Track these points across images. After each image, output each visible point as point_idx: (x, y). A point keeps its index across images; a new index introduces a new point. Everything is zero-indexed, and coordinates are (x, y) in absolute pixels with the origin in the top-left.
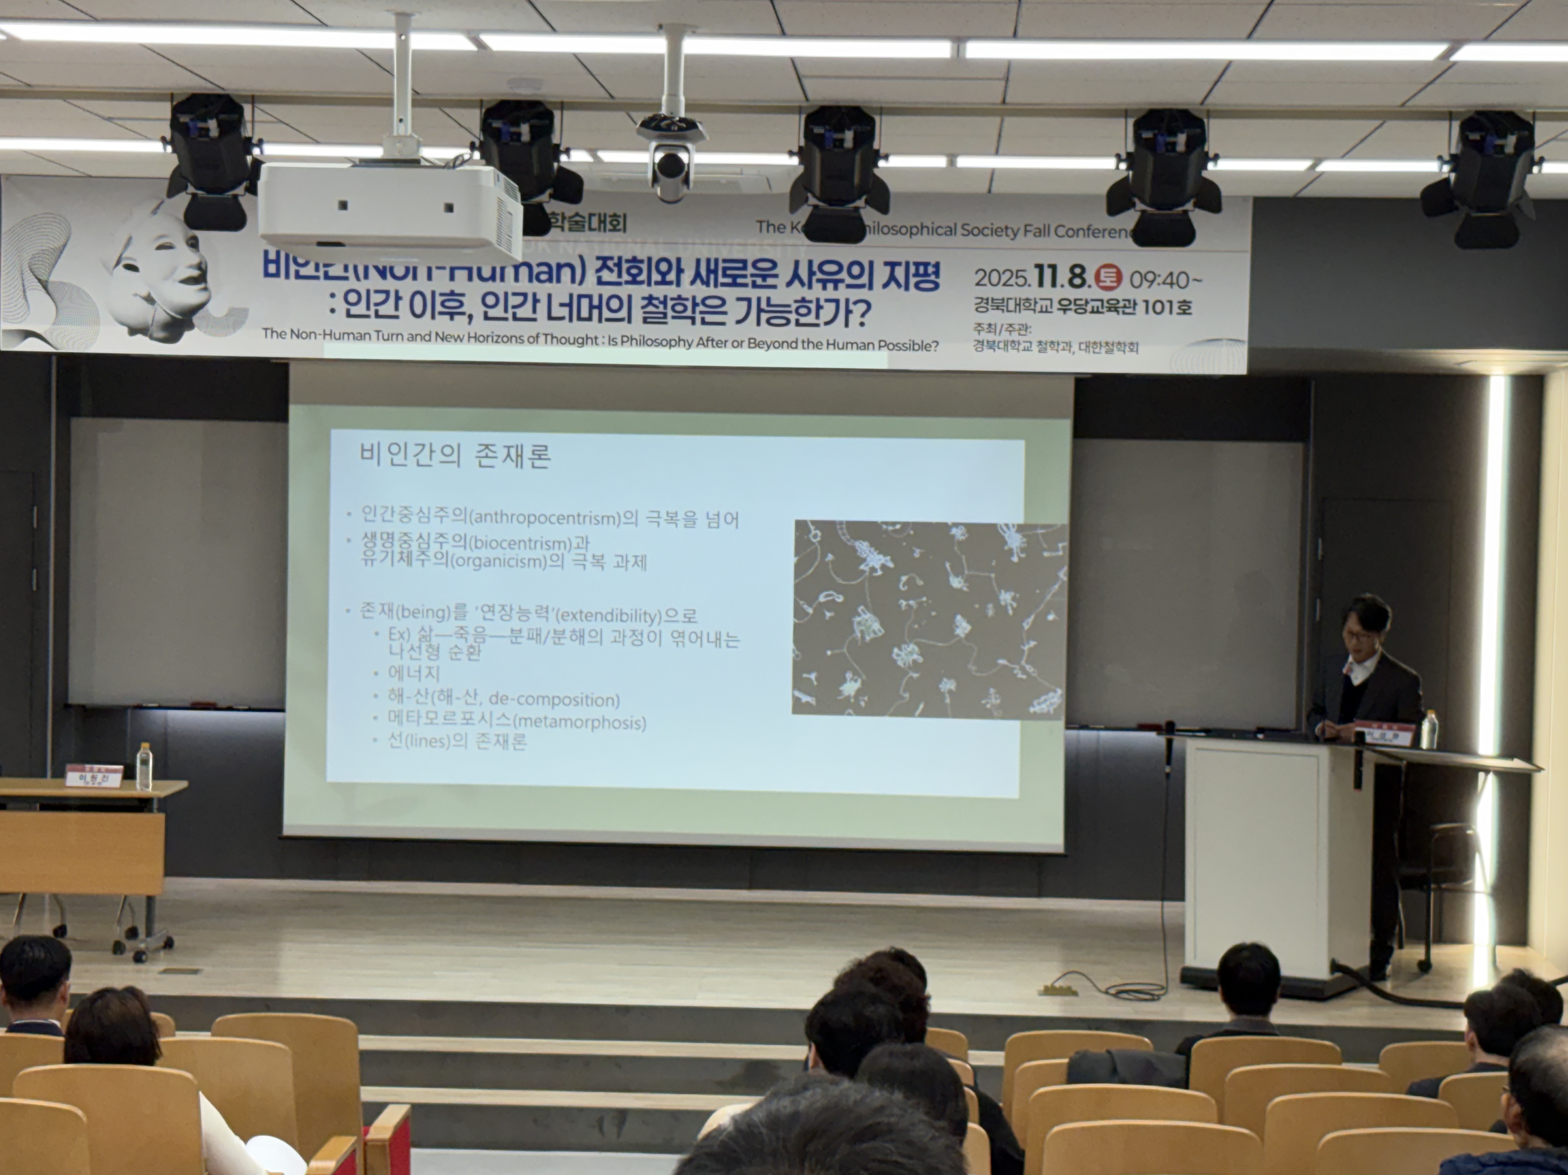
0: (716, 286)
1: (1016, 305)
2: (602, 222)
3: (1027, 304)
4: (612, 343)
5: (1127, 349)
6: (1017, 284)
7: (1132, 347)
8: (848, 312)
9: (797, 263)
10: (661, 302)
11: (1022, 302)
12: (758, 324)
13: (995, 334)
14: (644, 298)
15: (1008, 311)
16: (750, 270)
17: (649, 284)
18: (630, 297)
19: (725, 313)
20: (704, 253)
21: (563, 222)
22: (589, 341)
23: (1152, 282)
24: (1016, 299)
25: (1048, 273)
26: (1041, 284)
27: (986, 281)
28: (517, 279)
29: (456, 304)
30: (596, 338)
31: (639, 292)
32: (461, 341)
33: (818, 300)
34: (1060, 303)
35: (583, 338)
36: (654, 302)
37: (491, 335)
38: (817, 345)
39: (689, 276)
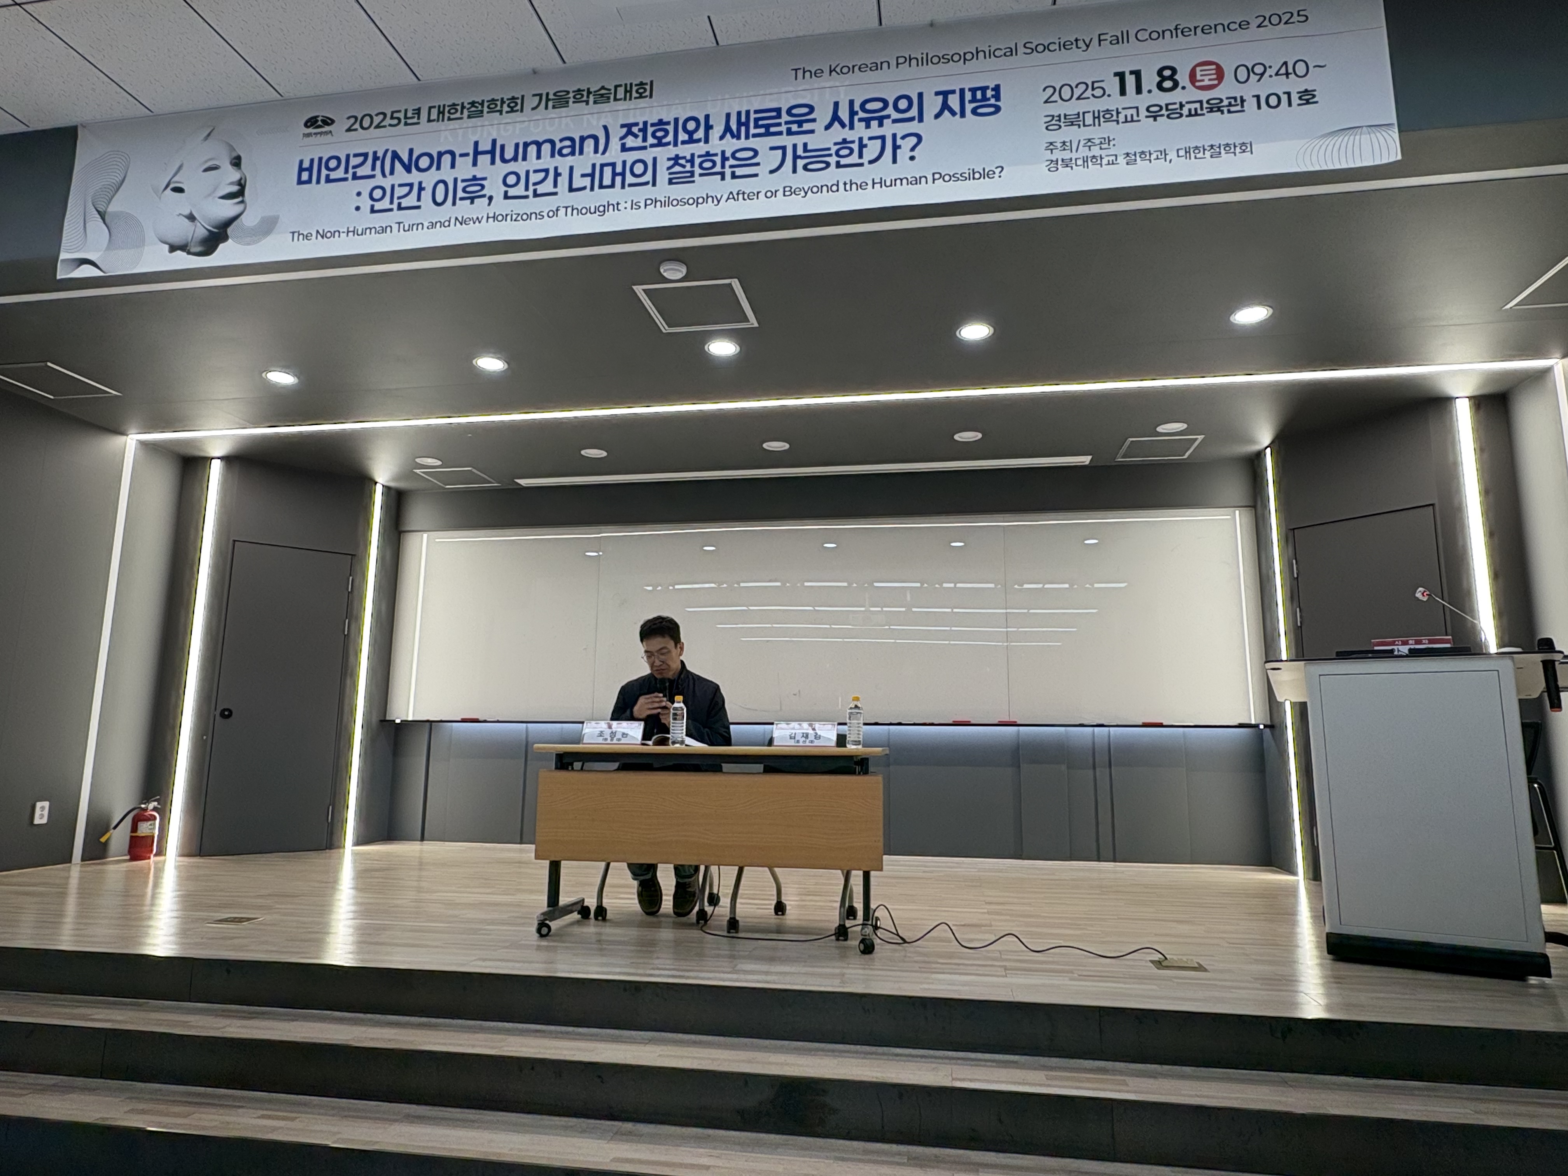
0: (747, 137)
1: (1094, 118)
2: (628, 92)
3: (1107, 116)
4: (634, 206)
5: (1238, 150)
6: (1093, 95)
7: (1244, 148)
8: (896, 147)
9: (836, 104)
10: (687, 161)
11: (1102, 114)
12: (795, 171)
13: (1071, 151)
14: (669, 159)
15: (1084, 125)
16: (785, 117)
17: (676, 145)
18: (655, 159)
19: (758, 164)
20: (736, 106)
21: (588, 97)
22: (611, 207)
23: (1262, 75)
24: (1094, 112)
25: (1130, 80)
26: (1123, 92)
27: (1056, 97)
28: (539, 157)
29: (478, 188)
30: (618, 204)
31: (663, 154)
32: (480, 222)
33: (861, 139)
34: (1148, 110)
35: (604, 206)
36: (681, 161)
37: (511, 213)
38: (861, 186)
39: (718, 132)
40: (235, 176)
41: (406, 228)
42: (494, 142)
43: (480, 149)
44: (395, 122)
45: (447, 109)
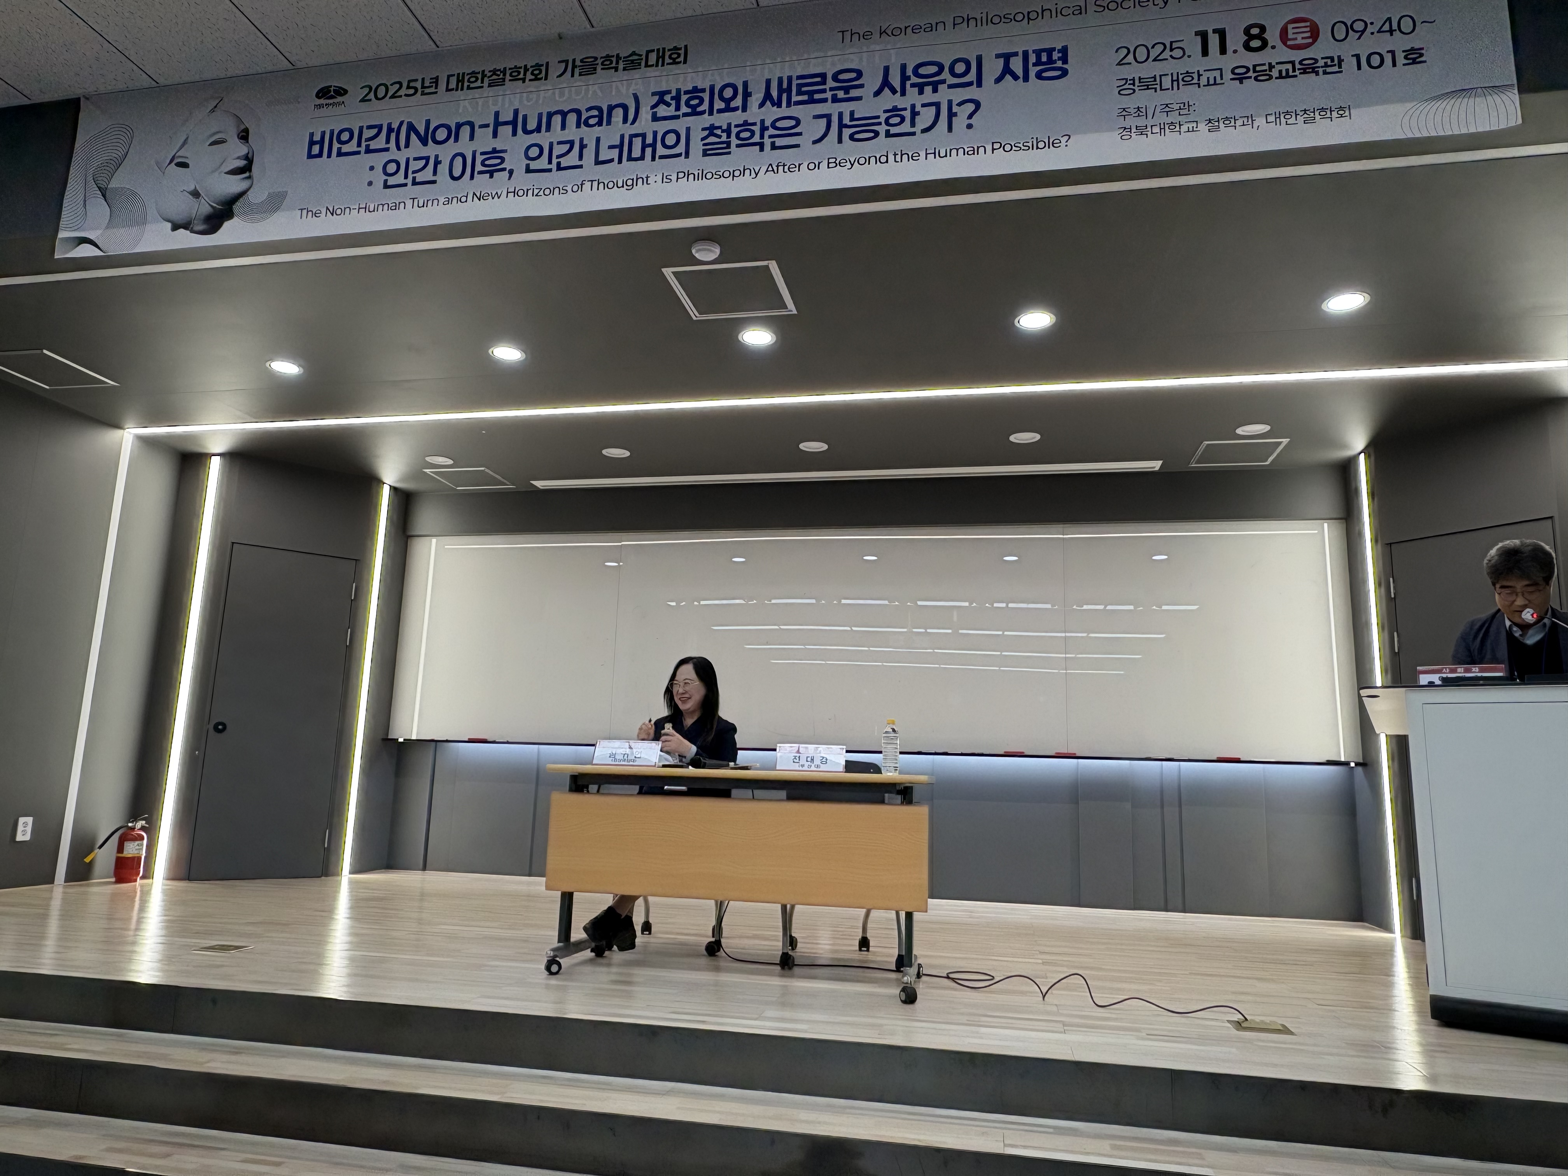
0: (789, 105)
1: (1173, 81)
2: (661, 57)
3: (1187, 79)
4: (665, 180)
5: (1334, 115)
6: (1171, 56)
7: (1340, 113)
8: (951, 115)
9: (886, 70)
10: (723, 131)
11: (1181, 77)
12: (840, 141)
13: (1147, 118)
14: (704, 129)
15: (1161, 89)
16: (831, 83)
17: (711, 113)
18: (688, 130)
19: (800, 134)
20: (776, 72)
21: (617, 63)
22: (640, 181)
24: (1172, 74)
25: (1214, 41)
26: (1205, 52)
27: (1130, 58)
28: (563, 127)
29: (499, 161)
30: (647, 177)
31: (698, 124)
32: (499, 198)
33: (913, 106)
34: (1233, 72)
35: (633, 180)
36: (715, 131)
37: (532, 187)
38: (912, 157)
39: (757, 99)
40: (243, 150)
41: (421, 204)
42: (516, 112)
43: (501, 119)
44: (412, 91)
45: (466, 78)
